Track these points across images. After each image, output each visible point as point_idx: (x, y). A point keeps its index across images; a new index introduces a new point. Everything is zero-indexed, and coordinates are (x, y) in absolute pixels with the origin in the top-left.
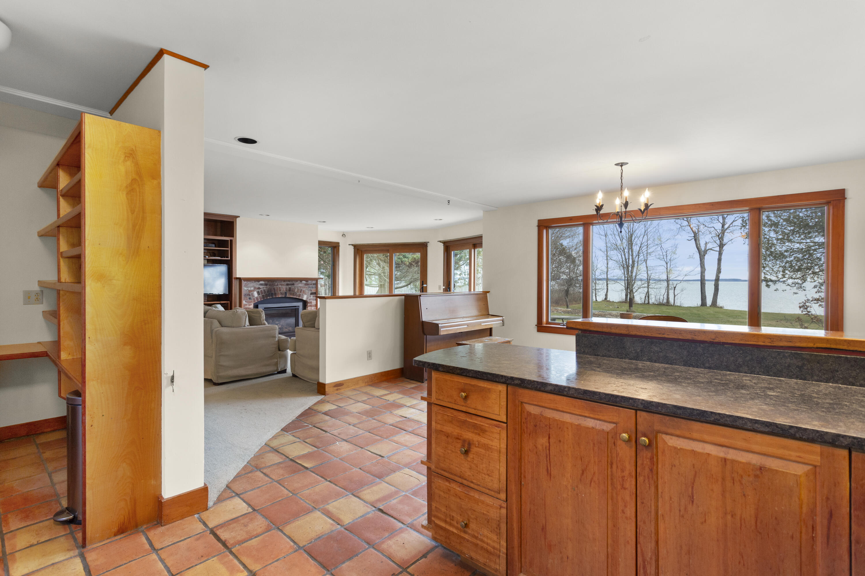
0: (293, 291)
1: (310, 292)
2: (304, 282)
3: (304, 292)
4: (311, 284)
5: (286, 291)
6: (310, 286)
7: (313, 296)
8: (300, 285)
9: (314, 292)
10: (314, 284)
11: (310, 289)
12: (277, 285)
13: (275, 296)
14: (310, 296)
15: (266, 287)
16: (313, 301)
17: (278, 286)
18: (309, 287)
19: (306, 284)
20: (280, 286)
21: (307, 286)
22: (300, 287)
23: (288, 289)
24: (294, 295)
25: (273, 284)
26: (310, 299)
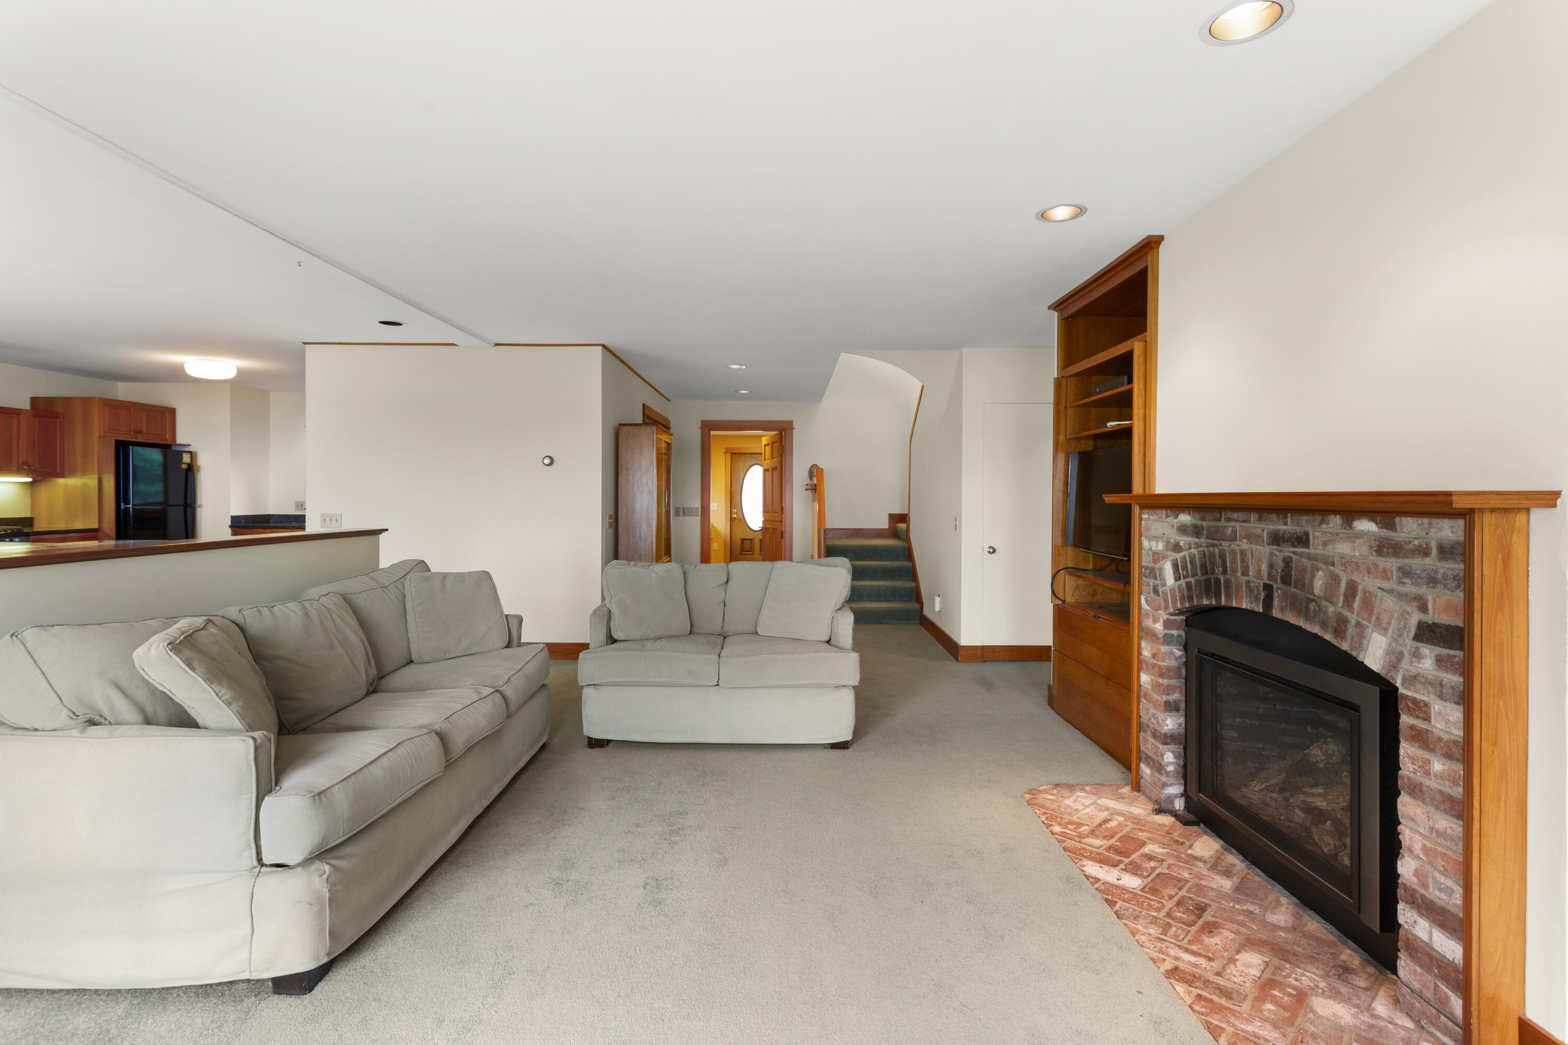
0: (1305, 585)
1: (1415, 618)
2: (1365, 526)
3: (1367, 605)
4: (1424, 552)
5: (1271, 577)
6: (1417, 563)
7: (1439, 660)
8: (1343, 548)
9: (1445, 619)
10: (1446, 552)
11: (1409, 588)
12: (1233, 539)
13: (1228, 596)
14: (1416, 655)
15: (1198, 546)
16: (1437, 706)
17: (1234, 546)
18: (1406, 573)
19: (1383, 548)
20: (1244, 545)
21: (1390, 563)
22: (1347, 563)
23: (1280, 565)
24: (1307, 617)
25: (1217, 530)
26: (1412, 680)
